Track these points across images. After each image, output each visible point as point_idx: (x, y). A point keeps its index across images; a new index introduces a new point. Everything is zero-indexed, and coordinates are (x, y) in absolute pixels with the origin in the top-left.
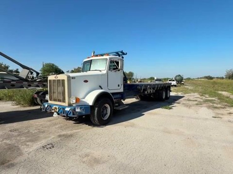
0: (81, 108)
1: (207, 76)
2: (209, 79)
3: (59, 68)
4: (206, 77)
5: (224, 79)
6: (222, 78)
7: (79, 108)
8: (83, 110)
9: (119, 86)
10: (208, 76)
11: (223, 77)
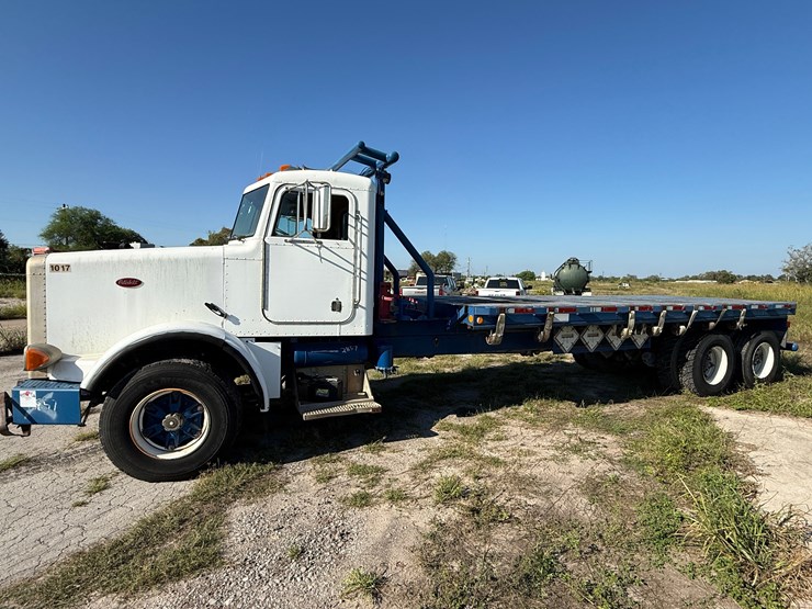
0: (39, 396)
1: (716, 271)
2: (720, 282)
3: (119, 225)
4: (712, 276)
5: (775, 284)
6: (769, 280)
7: (34, 393)
8: (50, 402)
9: (337, 306)
10: (720, 273)
11: (770, 276)
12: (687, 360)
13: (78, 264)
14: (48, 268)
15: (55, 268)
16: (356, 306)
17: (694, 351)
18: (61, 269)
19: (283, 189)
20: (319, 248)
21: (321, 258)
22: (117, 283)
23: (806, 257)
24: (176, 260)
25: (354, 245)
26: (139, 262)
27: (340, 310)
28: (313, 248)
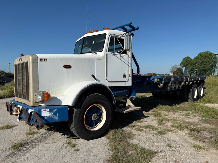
12: (190, 92)
13: (50, 59)
14: (39, 60)
15: (42, 60)
16: (129, 76)
17: (192, 89)
18: (44, 60)
19: (111, 36)
20: (120, 57)
21: (121, 60)
22: (64, 67)
23: (175, 68)
24: (82, 59)
25: (129, 56)
26: (70, 59)
27: (125, 78)
28: (119, 56)
